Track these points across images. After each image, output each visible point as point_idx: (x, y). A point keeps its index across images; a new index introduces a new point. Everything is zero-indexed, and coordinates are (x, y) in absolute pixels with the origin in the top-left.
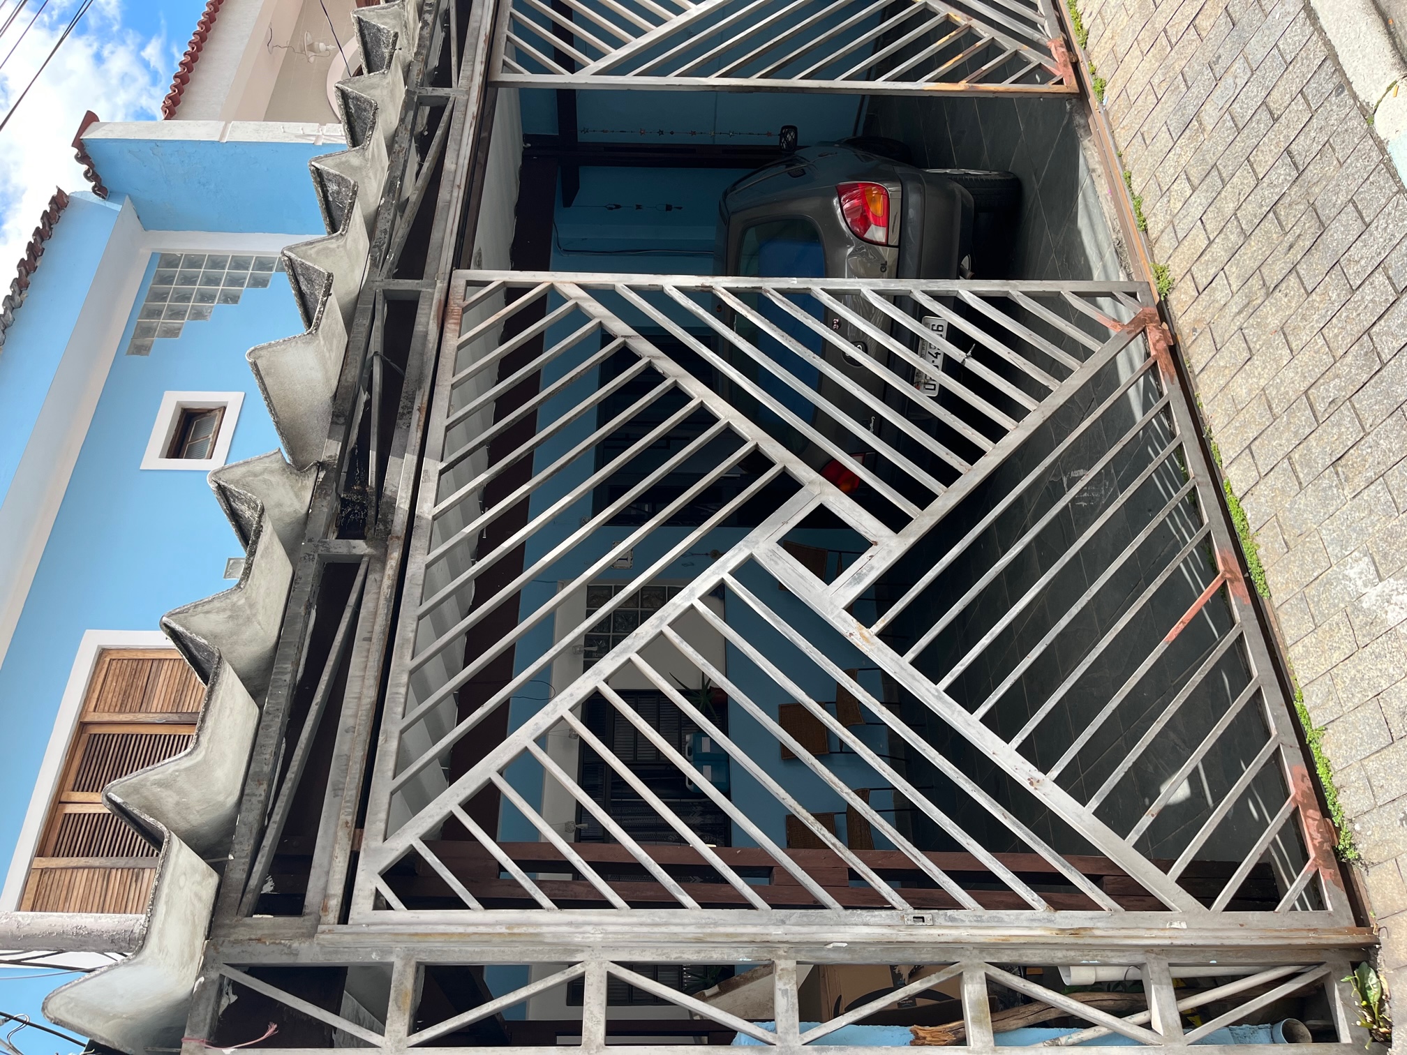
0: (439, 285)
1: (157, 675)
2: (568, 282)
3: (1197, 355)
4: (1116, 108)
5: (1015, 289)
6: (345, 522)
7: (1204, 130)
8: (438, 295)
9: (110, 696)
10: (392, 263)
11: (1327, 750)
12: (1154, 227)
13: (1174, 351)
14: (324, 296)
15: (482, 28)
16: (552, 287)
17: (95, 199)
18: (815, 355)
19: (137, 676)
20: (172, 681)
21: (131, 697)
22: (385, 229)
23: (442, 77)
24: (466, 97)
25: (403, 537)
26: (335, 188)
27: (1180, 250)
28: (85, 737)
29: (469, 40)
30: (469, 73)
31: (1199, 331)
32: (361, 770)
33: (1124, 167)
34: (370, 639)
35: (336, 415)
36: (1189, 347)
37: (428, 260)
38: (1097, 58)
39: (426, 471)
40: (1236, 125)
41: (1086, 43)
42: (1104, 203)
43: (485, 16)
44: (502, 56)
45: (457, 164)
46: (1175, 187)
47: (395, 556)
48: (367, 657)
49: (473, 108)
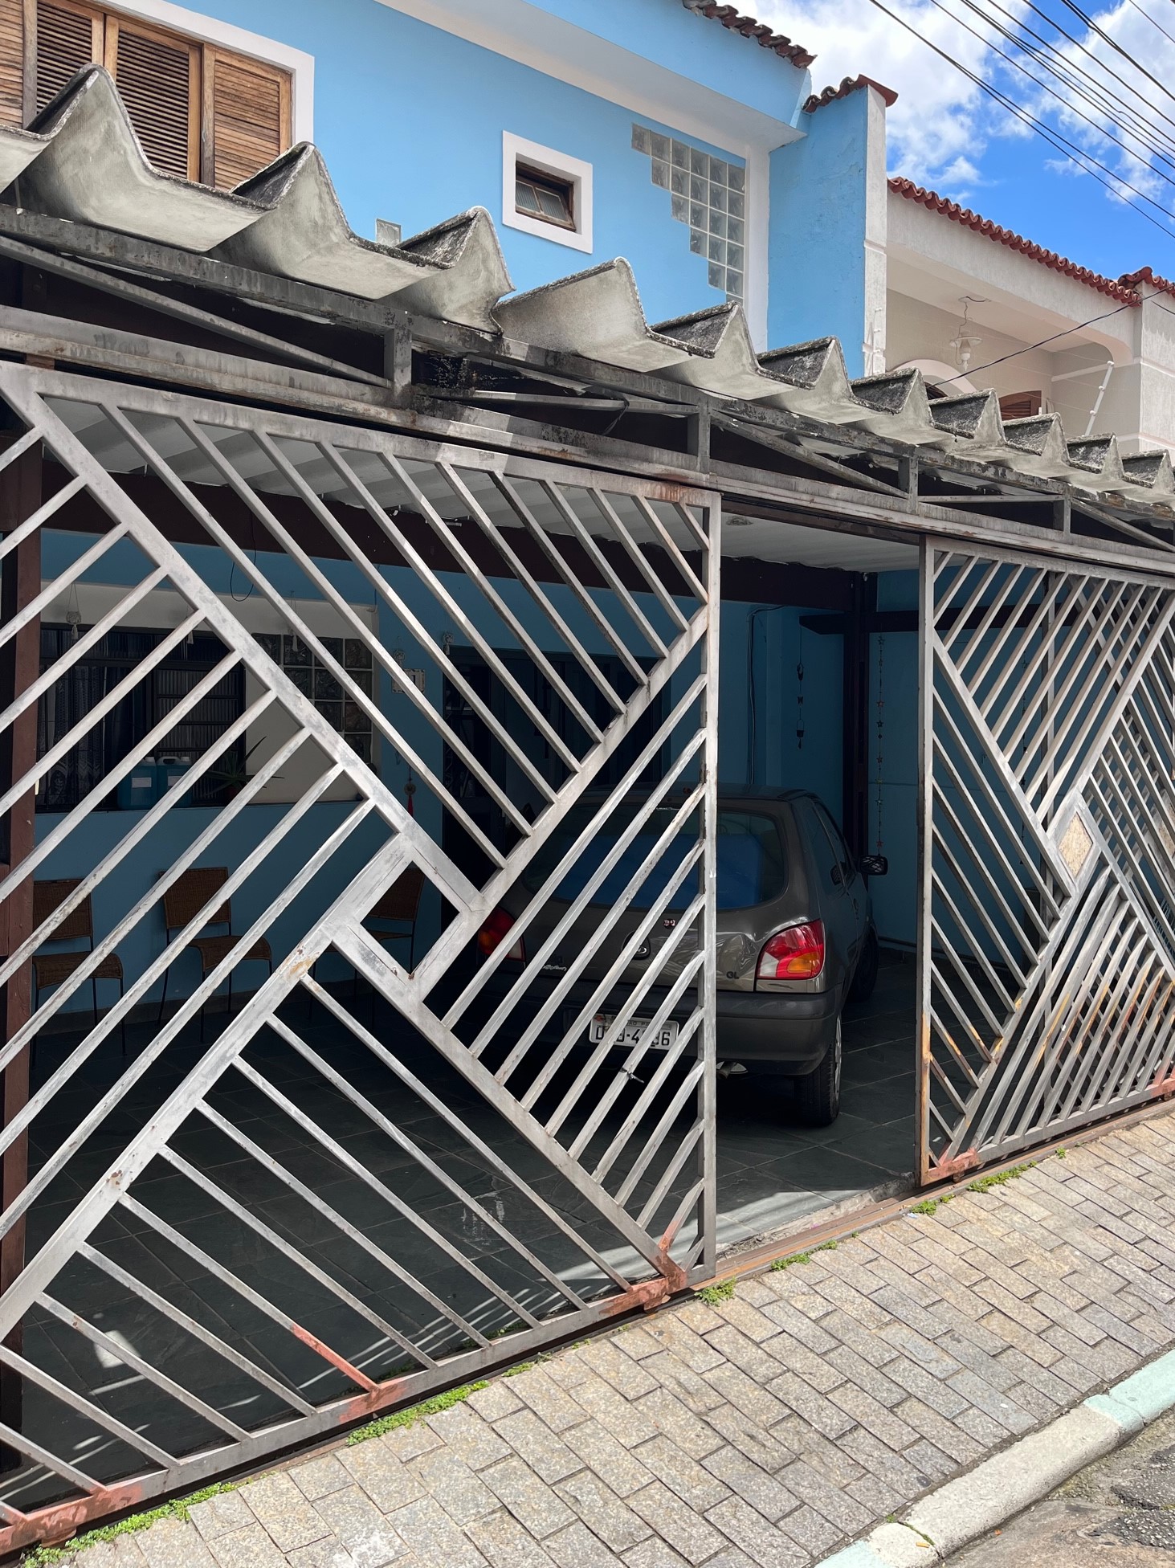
0: (704, 477)
1: (259, 135)
2: (708, 622)
3: (631, 1338)
4: (905, 1227)
5: (706, 1127)
6: (434, 361)
7: (881, 1329)
8: (693, 475)
9: (234, 79)
10: (728, 425)
11: (162, 1525)
12: (776, 1280)
13: (638, 1311)
14: (688, 347)
15: (981, 530)
16: (702, 603)
17: (803, 99)
18: (630, 901)
19: (258, 111)
20: (252, 152)
21: (233, 104)
22: (765, 418)
23: (930, 485)
24: (908, 510)
25: (415, 428)
26: (808, 365)
27: (751, 1309)
28: (185, 48)
29: (968, 516)
30: (934, 515)
31: (660, 1338)
32: (129, 369)
33: (841, 1240)
34: (292, 385)
35: (556, 356)
36: (642, 1329)
37: (732, 466)
38: (959, 1204)
39: (492, 457)
40: (885, 1365)
41: (973, 1190)
42: (802, 1220)
43: (993, 533)
44: (953, 550)
45: (837, 499)
46: (820, 1299)
47: (392, 418)
48: (270, 382)
49: (896, 518)
